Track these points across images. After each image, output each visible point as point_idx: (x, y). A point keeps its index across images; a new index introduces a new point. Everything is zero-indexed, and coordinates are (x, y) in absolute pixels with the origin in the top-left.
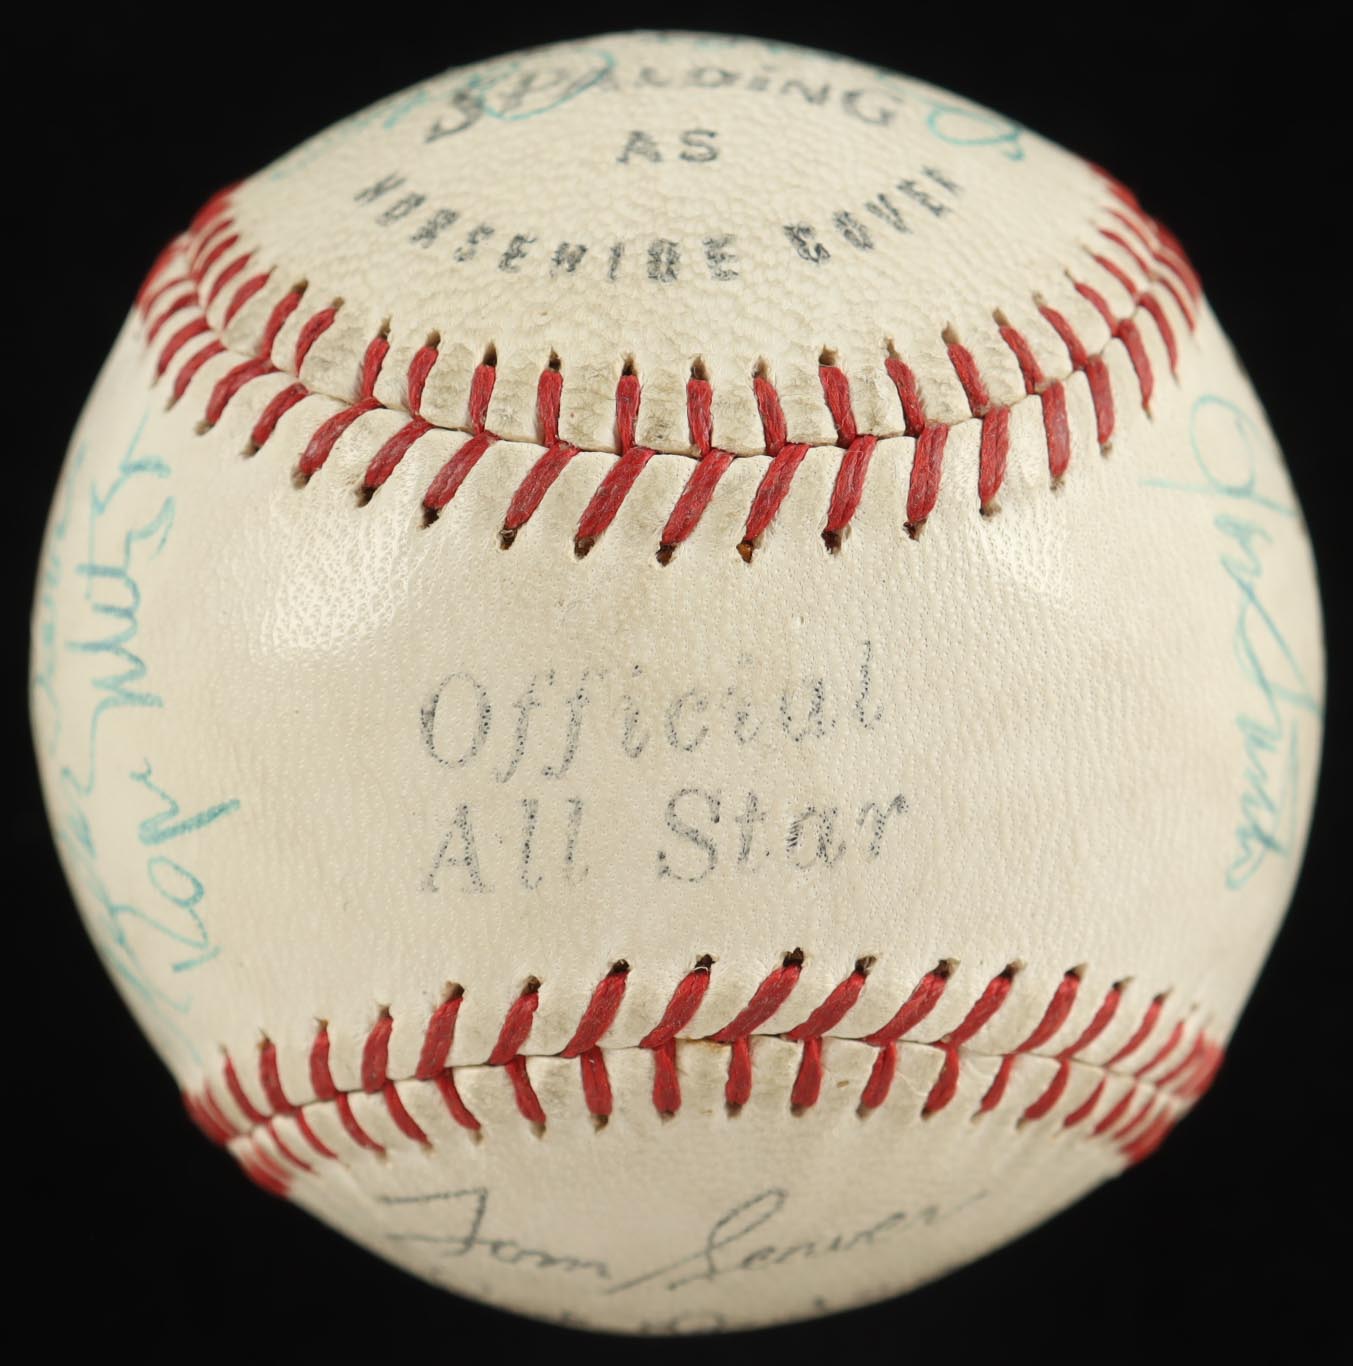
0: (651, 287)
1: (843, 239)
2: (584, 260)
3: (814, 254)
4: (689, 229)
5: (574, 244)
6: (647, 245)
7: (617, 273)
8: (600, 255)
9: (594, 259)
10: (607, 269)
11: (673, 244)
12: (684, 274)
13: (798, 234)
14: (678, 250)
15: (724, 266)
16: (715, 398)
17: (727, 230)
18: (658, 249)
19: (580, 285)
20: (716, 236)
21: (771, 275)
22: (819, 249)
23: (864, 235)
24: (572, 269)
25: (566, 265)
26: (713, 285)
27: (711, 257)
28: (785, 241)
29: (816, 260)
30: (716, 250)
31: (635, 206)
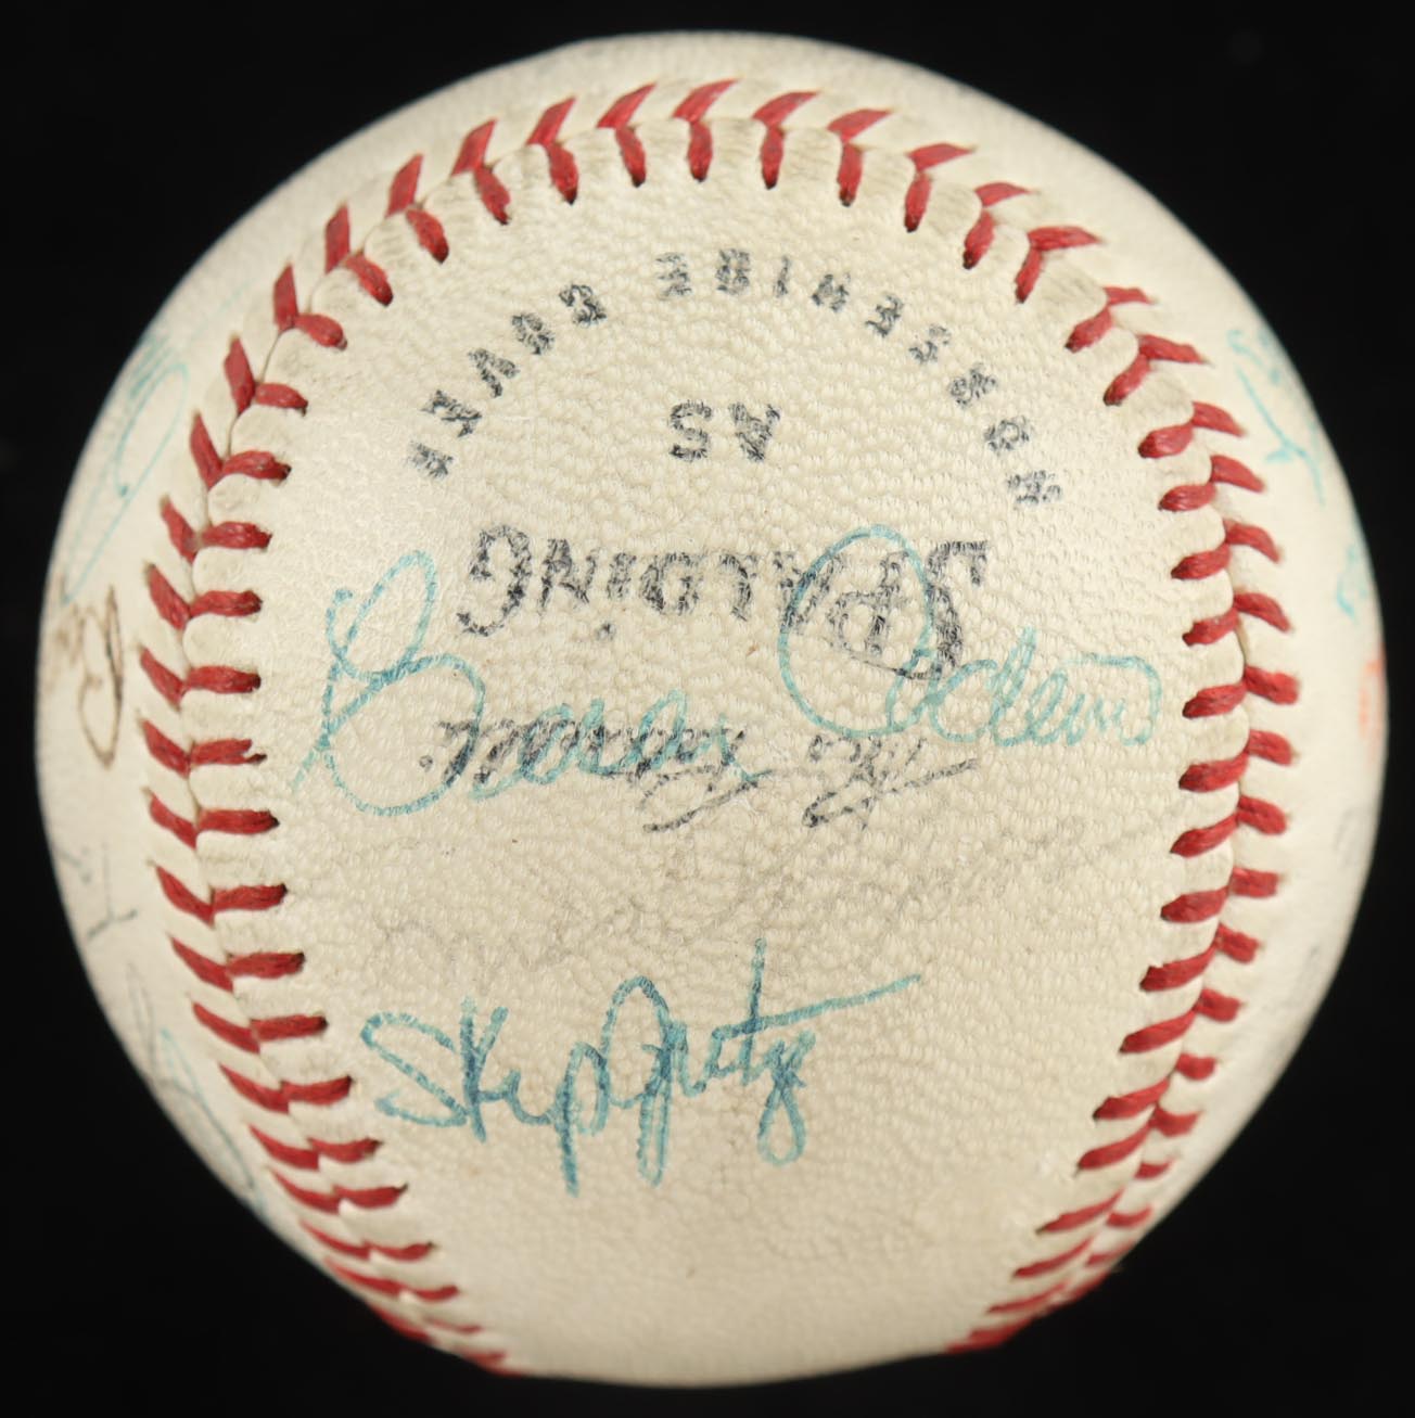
0: (744, 246)
1: (544, 320)
2: (815, 287)
3: (576, 295)
4: (704, 309)
5: (824, 310)
6: (748, 293)
7: (781, 265)
8: (801, 290)
9: (805, 285)
10: (791, 271)
11: (723, 288)
12: (713, 257)
13: (593, 313)
14: (717, 282)
15: (670, 267)
16: (684, 150)
17: (664, 307)
18: (738, 284)
19: (817, 260)
20: (676, 297)
21: (620, 264)
22: (570, 301)
23: (521, 329)
24: (829, 277)
25: (834, 284)
26: (681, 248)
27: (684, 275)
28: (605, 303)
29: (574, 287)
30: (679, 283)
31: (760, 342)
